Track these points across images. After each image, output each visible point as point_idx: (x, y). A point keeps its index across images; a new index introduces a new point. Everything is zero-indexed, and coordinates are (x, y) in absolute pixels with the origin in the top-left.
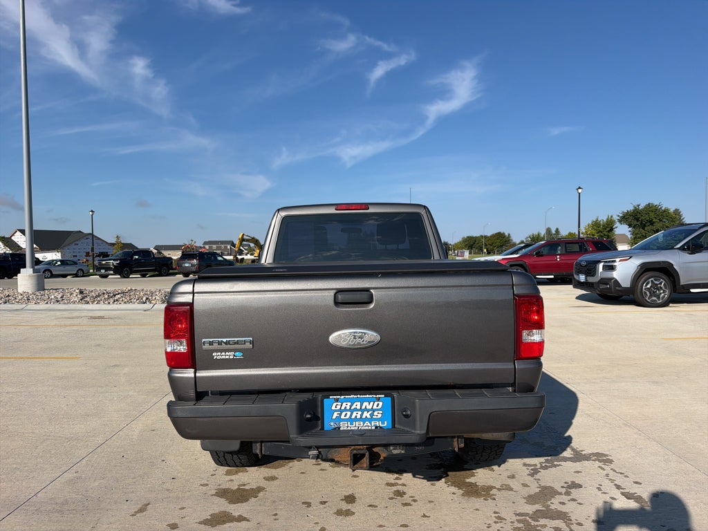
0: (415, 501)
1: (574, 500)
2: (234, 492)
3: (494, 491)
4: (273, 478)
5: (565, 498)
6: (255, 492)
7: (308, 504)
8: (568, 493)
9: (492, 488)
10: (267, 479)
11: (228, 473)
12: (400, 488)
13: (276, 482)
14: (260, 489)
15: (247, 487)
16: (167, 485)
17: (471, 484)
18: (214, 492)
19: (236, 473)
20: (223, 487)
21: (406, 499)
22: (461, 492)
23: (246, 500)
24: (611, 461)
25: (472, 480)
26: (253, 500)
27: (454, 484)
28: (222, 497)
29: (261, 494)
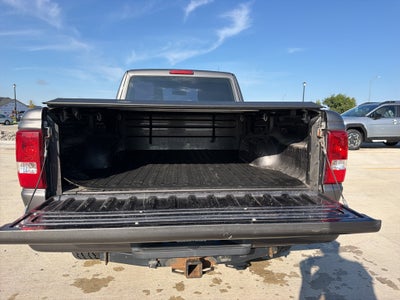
0: (229, 287)
1: (344, 285)
2: (89, 281)
3: (286, 278)
4: (121, 269)
5: (338, 283)
6: (106, 281)
7: (147, 292)
8: (339, 279)
9: (284, 275)
10: (116, 269)
11: (86, 265)
12: (217, 276)
13: (122, 272)
14: (110, 279)
15: (100, 277)
16: (37, 277)
17: (269, 272)
18: (72, 282)
19: (93, 264)
20: (80, 277)
21: (223, 286)
22: (262, 279)
23: (98, 289)
24: (361, 253)
25: (268, 268)
26: (103, 289)
27: (256, 272)
28: (78, 286)
29: (110, 284)
